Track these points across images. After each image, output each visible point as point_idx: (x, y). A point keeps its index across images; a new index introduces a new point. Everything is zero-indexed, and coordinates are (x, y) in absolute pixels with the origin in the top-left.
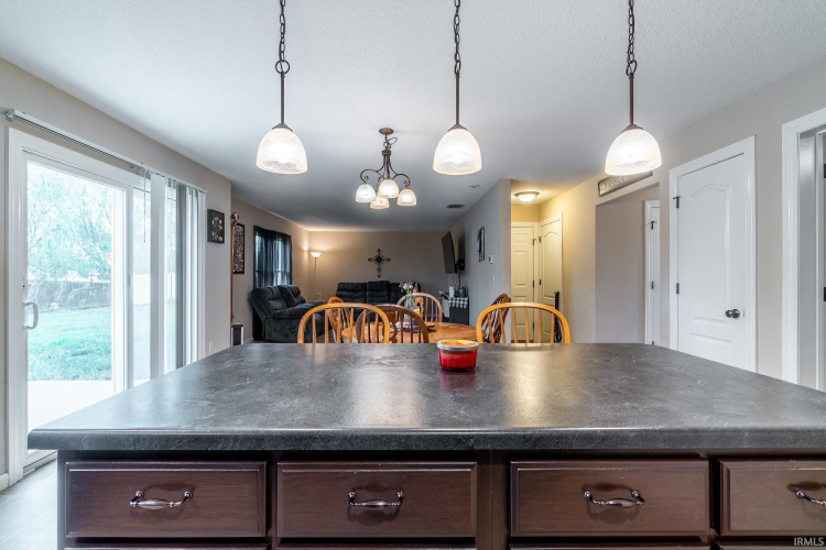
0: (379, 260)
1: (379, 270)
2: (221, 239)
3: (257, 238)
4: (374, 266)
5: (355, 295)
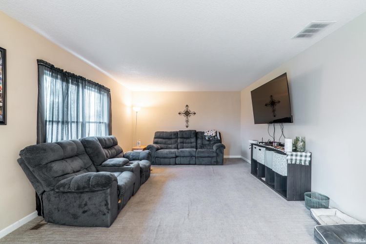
4: (183, 118)
5: (169, 141)
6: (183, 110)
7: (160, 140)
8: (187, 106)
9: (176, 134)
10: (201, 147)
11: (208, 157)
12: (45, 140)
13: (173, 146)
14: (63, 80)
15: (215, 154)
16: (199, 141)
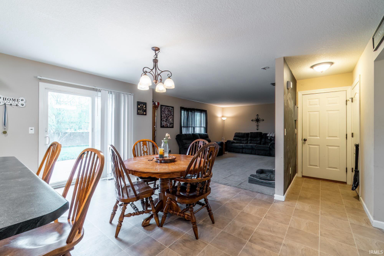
0: (258, 120)
1: (258, 126)
2: (145, 113)
3: (183, 112)
4: (255, 124)
5: (243, 139)
6: (255, 117)
7: (237, 138)
8: (257, 115)
9: (247, 134)
10: (264, 144)
11: (263, 150)
12: (182, 133)
13: (245, 142)
14: (187, 111)
15: (268, 149)
16: (263, 140)
